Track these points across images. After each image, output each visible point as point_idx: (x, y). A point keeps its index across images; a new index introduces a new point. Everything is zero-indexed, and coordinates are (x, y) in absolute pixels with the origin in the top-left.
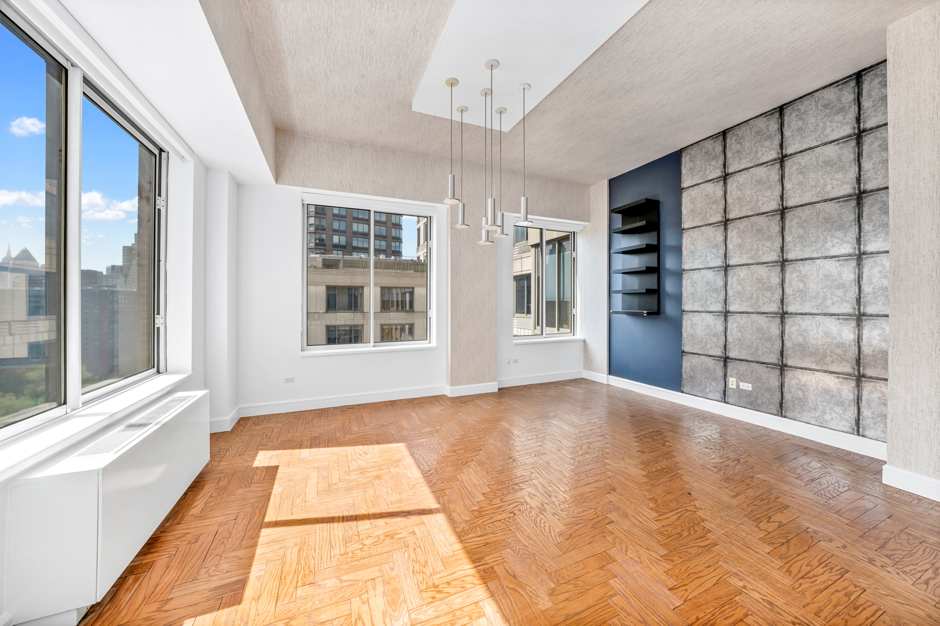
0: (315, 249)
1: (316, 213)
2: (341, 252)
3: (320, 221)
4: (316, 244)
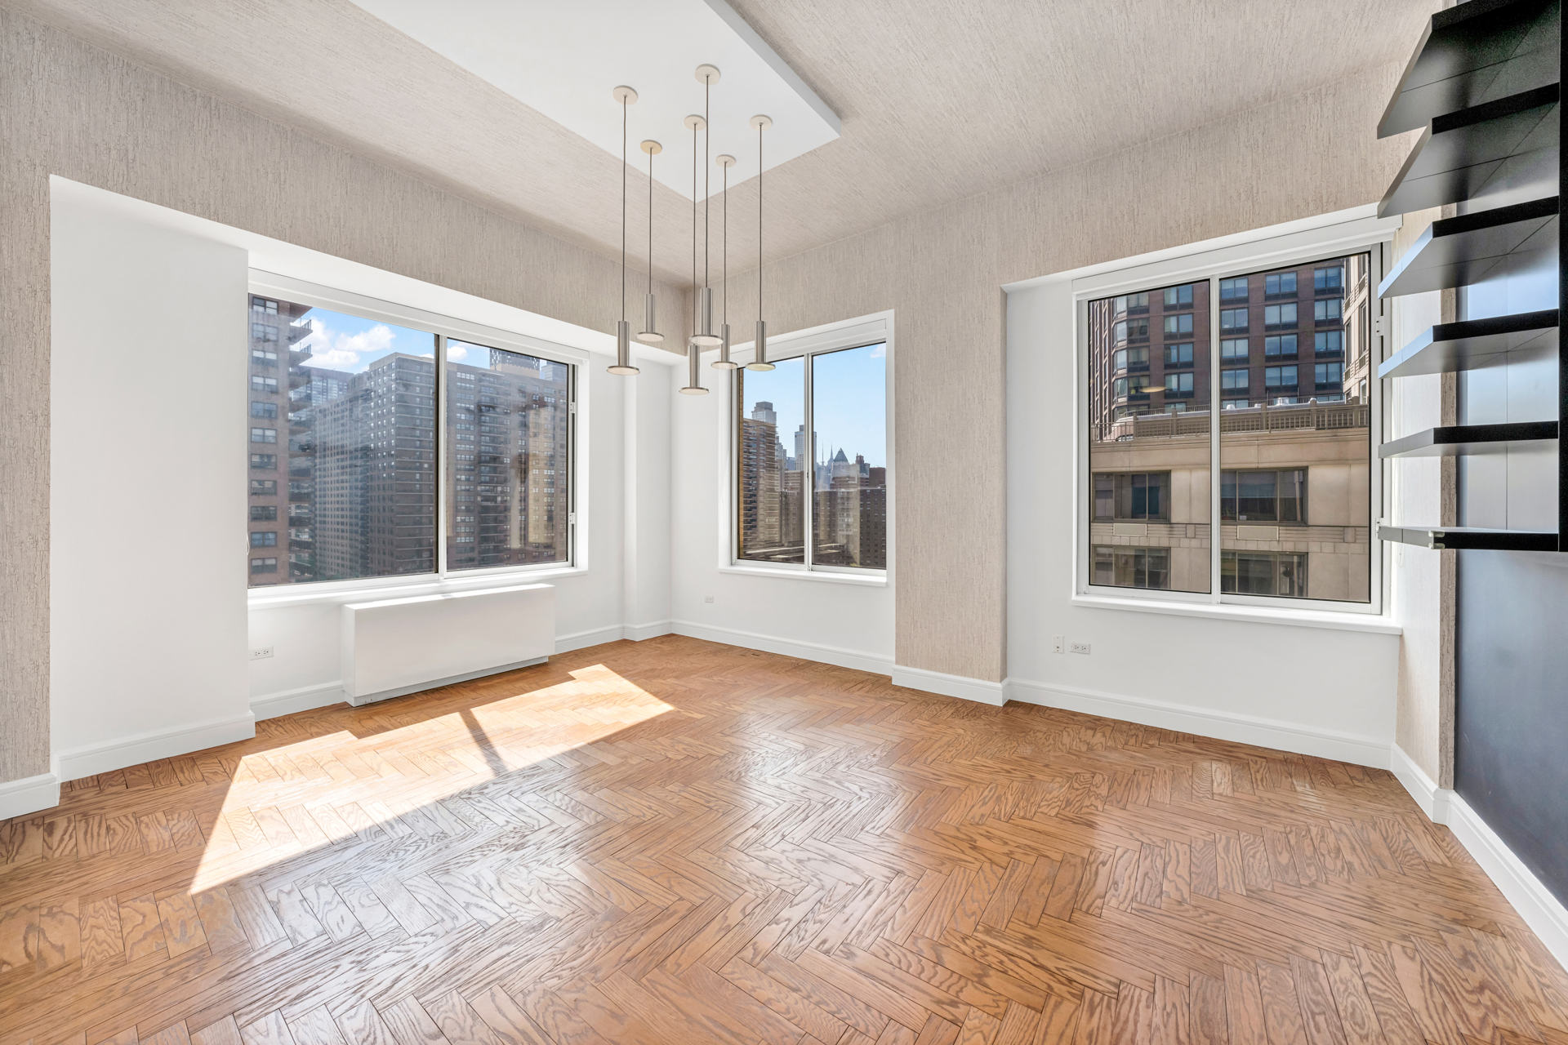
0: (1128, 407)
1: (1130, 341)
2: (1182, 406)
3: (1138, 353)
4: (1131, 398)
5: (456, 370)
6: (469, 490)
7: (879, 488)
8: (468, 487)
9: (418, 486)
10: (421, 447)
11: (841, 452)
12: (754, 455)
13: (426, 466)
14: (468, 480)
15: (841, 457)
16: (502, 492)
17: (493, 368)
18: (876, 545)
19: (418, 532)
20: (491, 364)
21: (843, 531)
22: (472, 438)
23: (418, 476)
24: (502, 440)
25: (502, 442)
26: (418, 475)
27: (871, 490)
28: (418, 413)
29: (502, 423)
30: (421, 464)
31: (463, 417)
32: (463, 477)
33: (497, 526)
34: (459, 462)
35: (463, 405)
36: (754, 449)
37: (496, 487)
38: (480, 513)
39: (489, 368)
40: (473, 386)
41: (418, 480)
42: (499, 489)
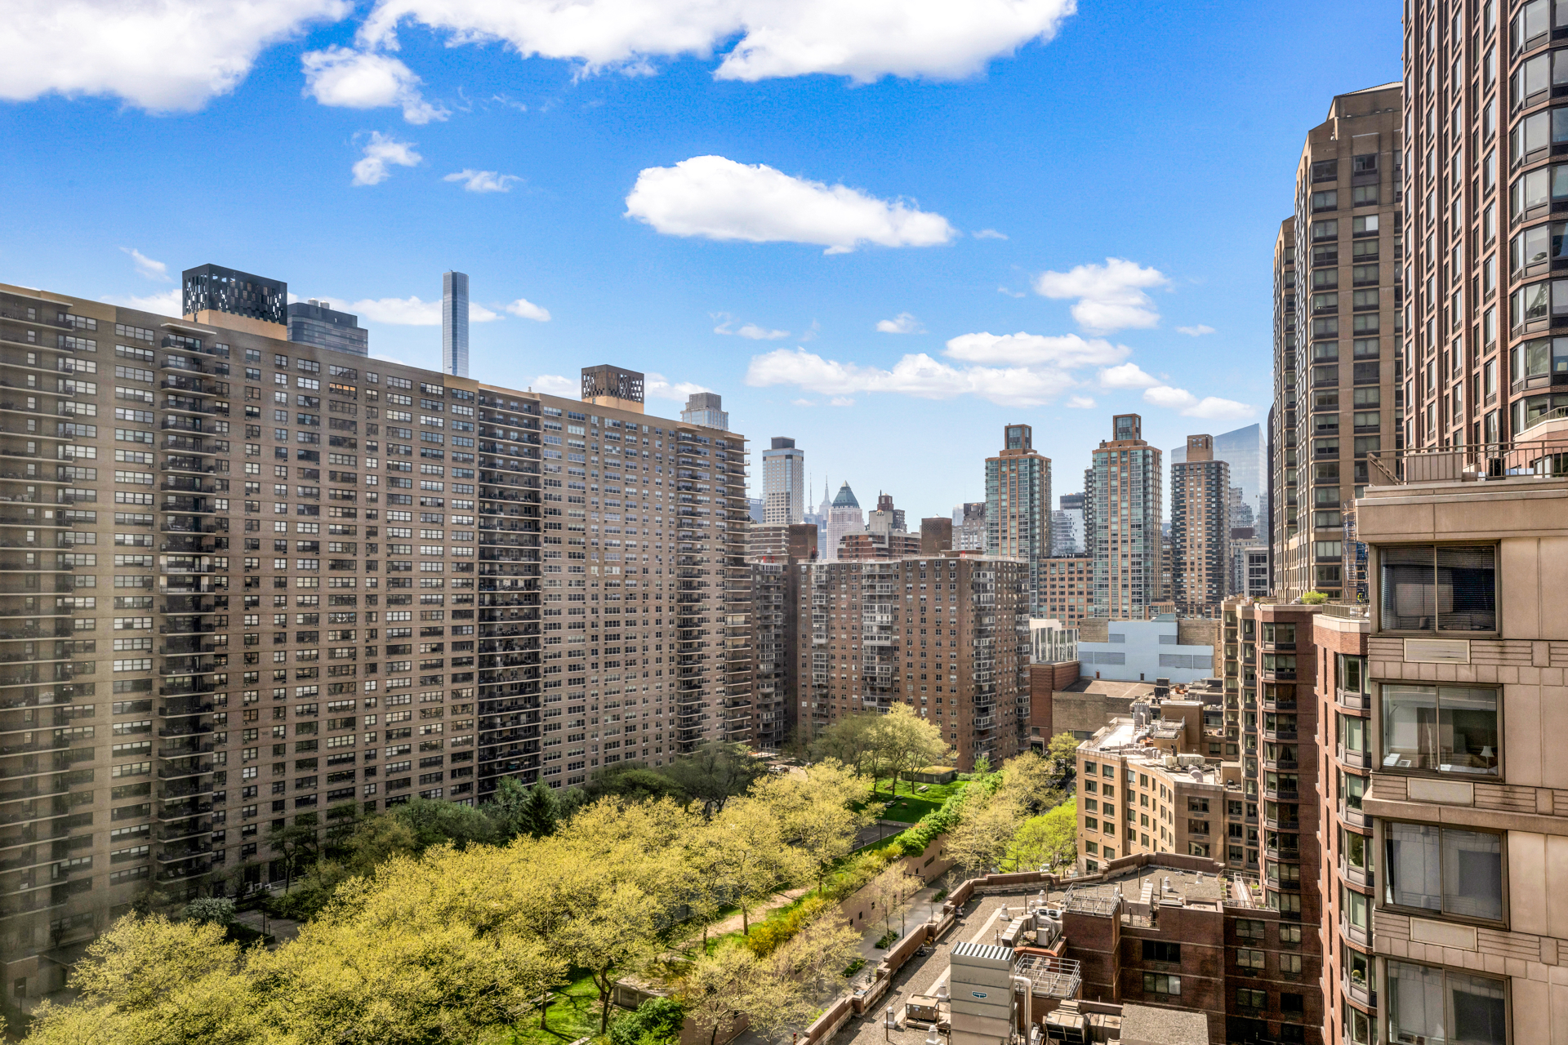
5: (114, 320)
6: (141, 565)
7: (943, 557)
8: (138, 559)
9: (30, 556)
10: (36, 476)
11: (846, 489)
12: (704, 494)
13: (49, 514)
14: (139, 543)
15: (847, 499)
16: (211, 568)
17: (190, 317)
18: (939, 666)
19: (29, 651)
20: (186, 311)
21: (872, 638)
22: (149, 458)
23: (30, 536)
24: (212, 463)
25: (210, 468)
26: (31, 534)
27: (930, 562)
28: (32, 406)
29: (212, 430)
30: (39, 510)
31: (130, 415)
32: (129, 539)
33: (200, 637)
34: (122, 507)
35: (130, 392)
36: (705, 482)
37: (199, 557)
38: (163, 610)
39: (181, 317)
40: (149, 353)
41: (30, 544)
42: (206, 561)
